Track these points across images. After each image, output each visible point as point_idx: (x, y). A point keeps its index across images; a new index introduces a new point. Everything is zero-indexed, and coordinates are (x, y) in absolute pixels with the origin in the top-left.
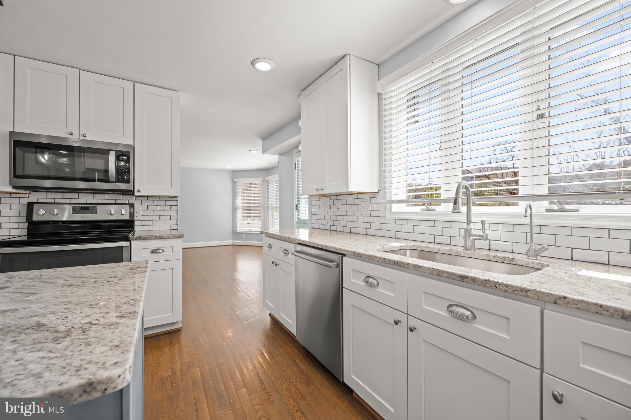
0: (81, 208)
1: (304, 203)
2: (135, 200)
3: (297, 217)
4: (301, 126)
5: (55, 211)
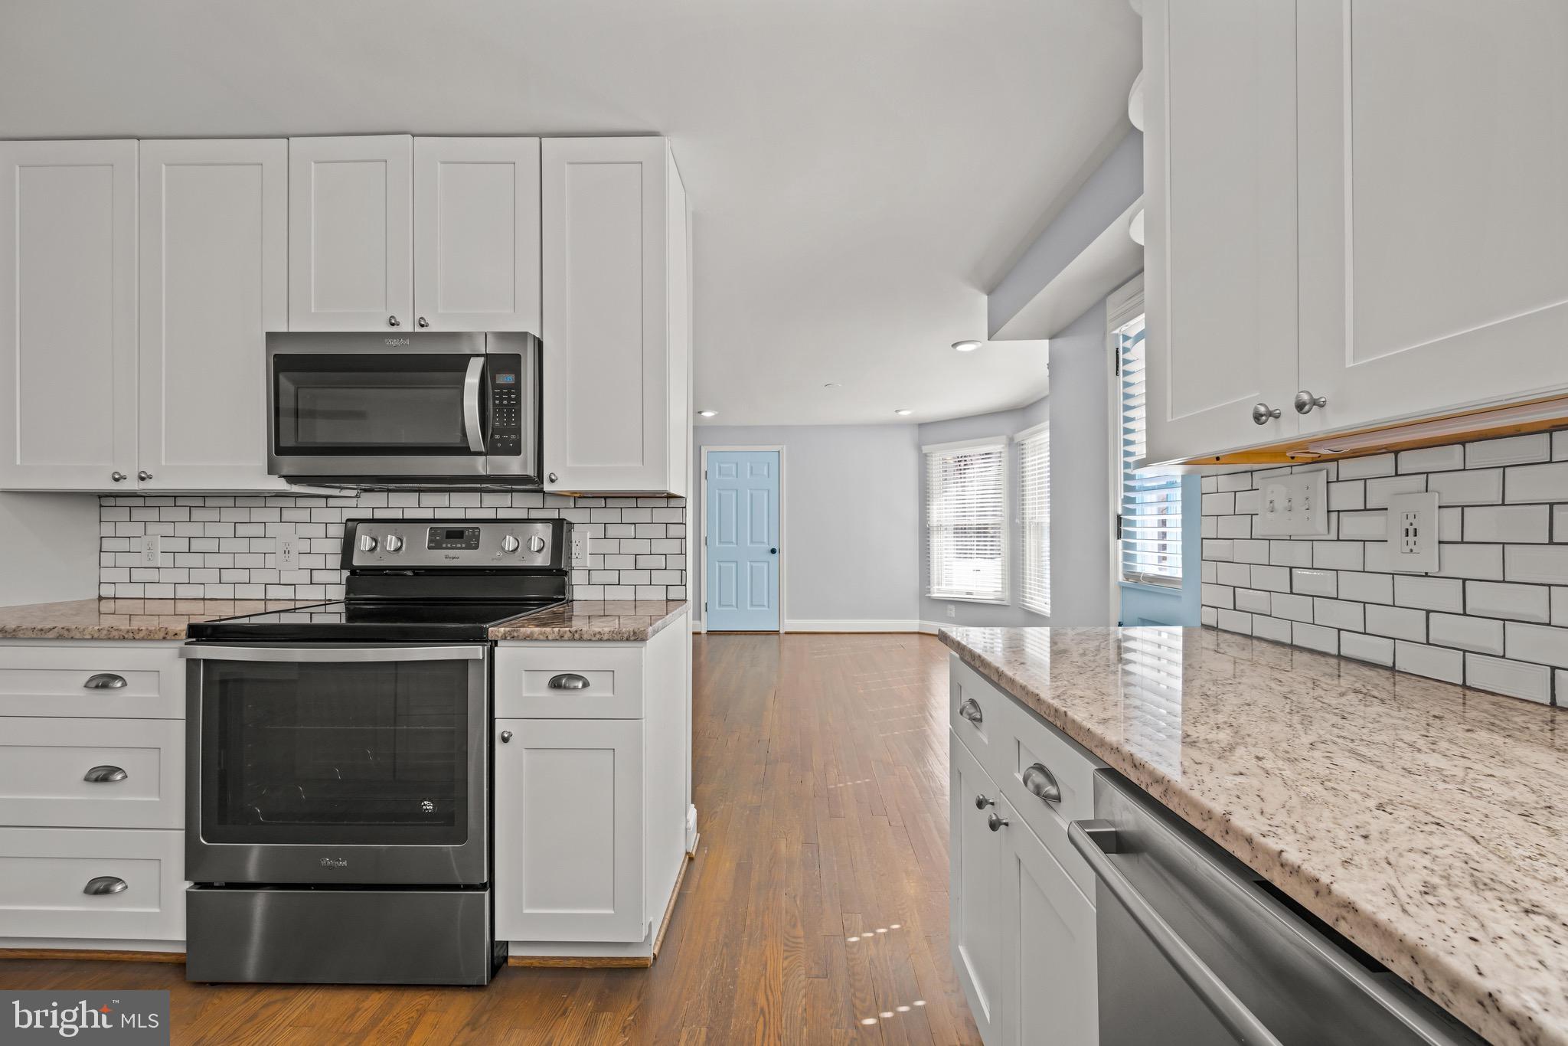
0: (447, 532)
1: (1154, 509)
2: (575, 507)
3: (1125, 566)
4: (1142, 130)
5: (392, 542)
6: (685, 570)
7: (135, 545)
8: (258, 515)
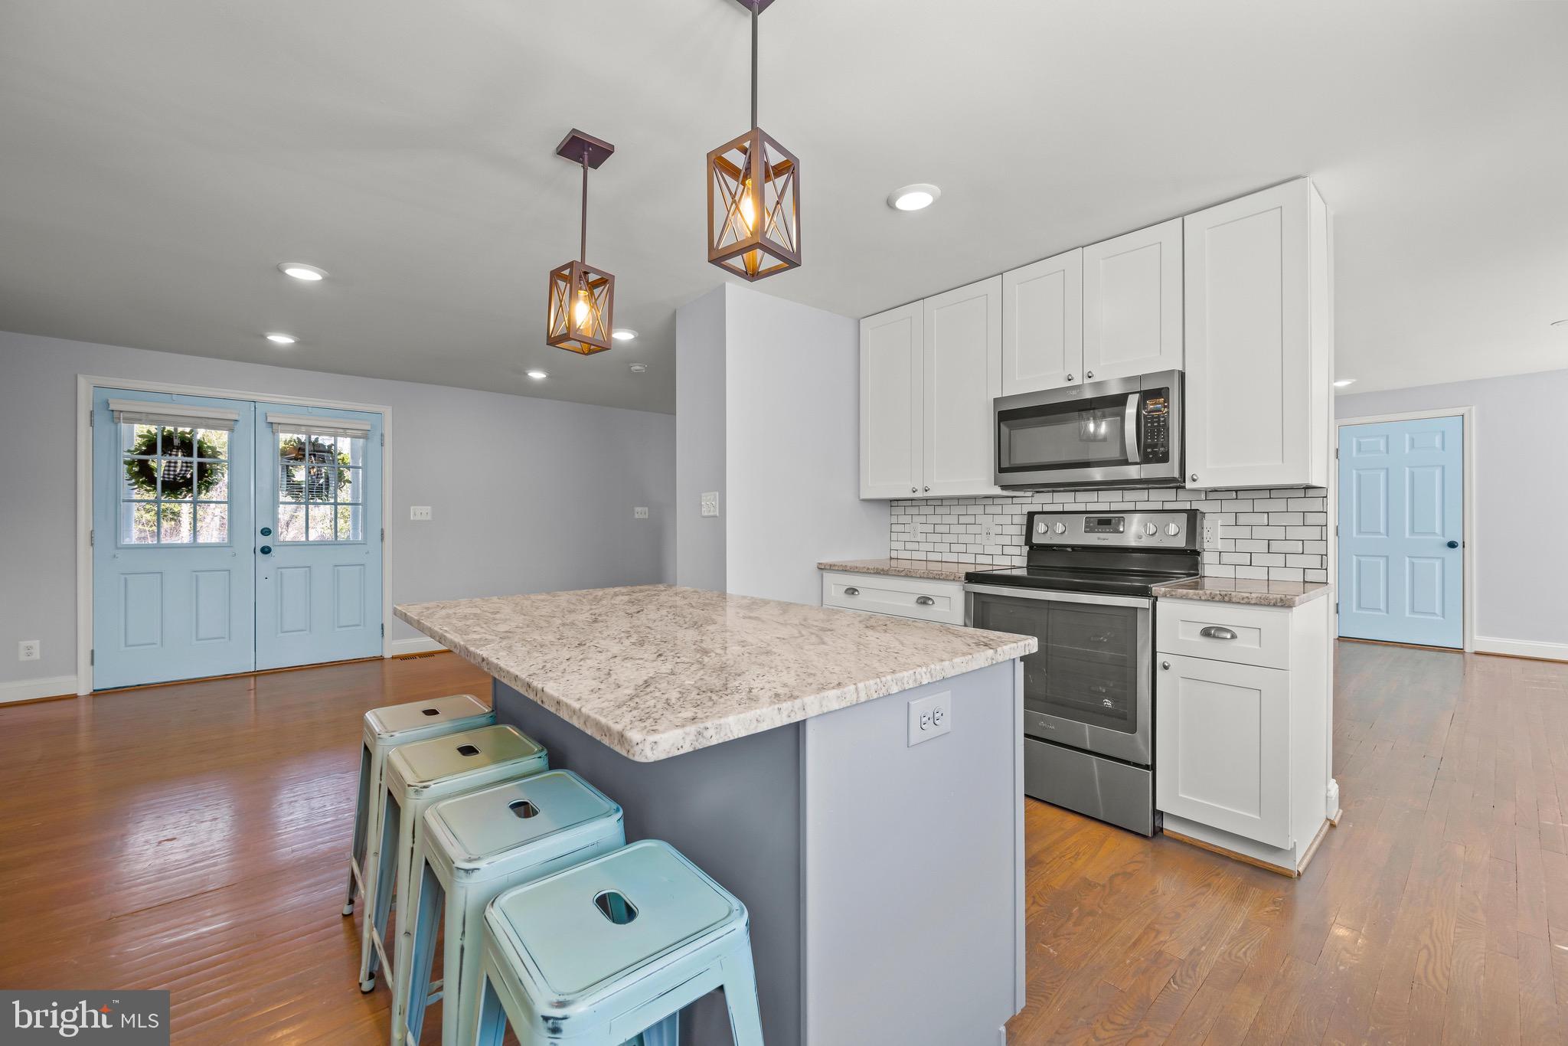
0: (1099, 520)
2: (1206, 500)
5: (1060, 528)
6: (1326, 555)
7: (907, 528)
8: (972, 510)
